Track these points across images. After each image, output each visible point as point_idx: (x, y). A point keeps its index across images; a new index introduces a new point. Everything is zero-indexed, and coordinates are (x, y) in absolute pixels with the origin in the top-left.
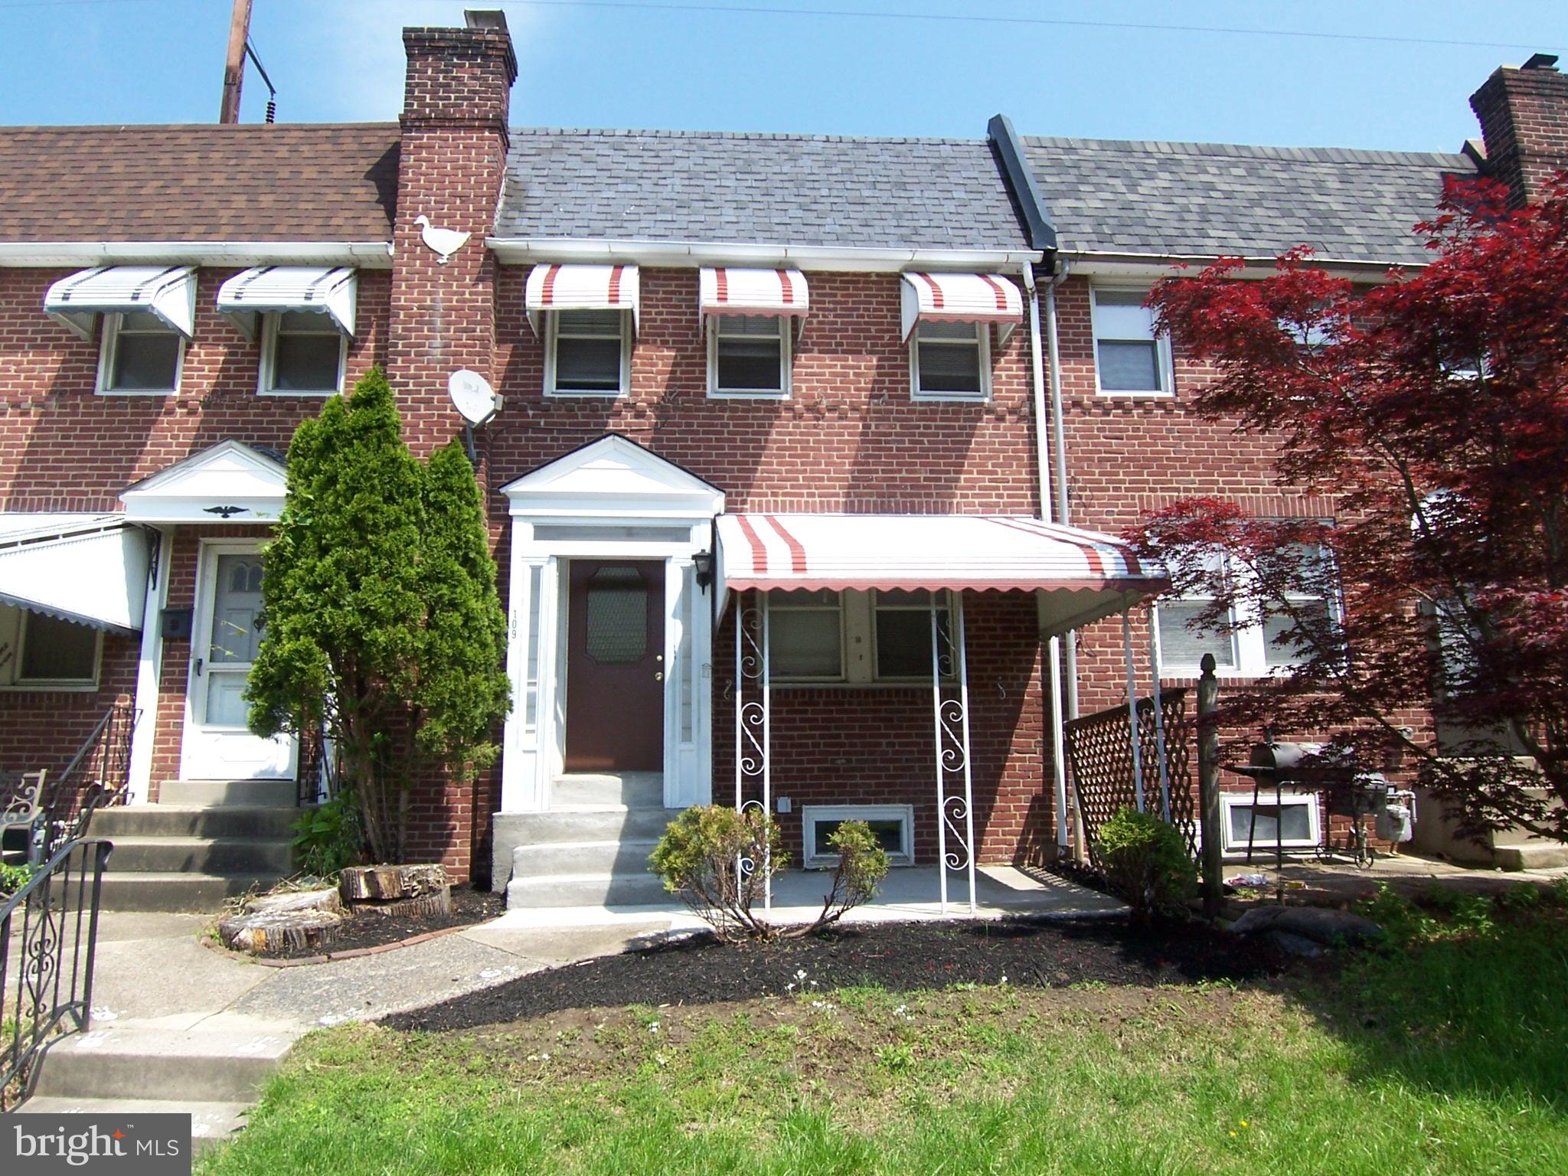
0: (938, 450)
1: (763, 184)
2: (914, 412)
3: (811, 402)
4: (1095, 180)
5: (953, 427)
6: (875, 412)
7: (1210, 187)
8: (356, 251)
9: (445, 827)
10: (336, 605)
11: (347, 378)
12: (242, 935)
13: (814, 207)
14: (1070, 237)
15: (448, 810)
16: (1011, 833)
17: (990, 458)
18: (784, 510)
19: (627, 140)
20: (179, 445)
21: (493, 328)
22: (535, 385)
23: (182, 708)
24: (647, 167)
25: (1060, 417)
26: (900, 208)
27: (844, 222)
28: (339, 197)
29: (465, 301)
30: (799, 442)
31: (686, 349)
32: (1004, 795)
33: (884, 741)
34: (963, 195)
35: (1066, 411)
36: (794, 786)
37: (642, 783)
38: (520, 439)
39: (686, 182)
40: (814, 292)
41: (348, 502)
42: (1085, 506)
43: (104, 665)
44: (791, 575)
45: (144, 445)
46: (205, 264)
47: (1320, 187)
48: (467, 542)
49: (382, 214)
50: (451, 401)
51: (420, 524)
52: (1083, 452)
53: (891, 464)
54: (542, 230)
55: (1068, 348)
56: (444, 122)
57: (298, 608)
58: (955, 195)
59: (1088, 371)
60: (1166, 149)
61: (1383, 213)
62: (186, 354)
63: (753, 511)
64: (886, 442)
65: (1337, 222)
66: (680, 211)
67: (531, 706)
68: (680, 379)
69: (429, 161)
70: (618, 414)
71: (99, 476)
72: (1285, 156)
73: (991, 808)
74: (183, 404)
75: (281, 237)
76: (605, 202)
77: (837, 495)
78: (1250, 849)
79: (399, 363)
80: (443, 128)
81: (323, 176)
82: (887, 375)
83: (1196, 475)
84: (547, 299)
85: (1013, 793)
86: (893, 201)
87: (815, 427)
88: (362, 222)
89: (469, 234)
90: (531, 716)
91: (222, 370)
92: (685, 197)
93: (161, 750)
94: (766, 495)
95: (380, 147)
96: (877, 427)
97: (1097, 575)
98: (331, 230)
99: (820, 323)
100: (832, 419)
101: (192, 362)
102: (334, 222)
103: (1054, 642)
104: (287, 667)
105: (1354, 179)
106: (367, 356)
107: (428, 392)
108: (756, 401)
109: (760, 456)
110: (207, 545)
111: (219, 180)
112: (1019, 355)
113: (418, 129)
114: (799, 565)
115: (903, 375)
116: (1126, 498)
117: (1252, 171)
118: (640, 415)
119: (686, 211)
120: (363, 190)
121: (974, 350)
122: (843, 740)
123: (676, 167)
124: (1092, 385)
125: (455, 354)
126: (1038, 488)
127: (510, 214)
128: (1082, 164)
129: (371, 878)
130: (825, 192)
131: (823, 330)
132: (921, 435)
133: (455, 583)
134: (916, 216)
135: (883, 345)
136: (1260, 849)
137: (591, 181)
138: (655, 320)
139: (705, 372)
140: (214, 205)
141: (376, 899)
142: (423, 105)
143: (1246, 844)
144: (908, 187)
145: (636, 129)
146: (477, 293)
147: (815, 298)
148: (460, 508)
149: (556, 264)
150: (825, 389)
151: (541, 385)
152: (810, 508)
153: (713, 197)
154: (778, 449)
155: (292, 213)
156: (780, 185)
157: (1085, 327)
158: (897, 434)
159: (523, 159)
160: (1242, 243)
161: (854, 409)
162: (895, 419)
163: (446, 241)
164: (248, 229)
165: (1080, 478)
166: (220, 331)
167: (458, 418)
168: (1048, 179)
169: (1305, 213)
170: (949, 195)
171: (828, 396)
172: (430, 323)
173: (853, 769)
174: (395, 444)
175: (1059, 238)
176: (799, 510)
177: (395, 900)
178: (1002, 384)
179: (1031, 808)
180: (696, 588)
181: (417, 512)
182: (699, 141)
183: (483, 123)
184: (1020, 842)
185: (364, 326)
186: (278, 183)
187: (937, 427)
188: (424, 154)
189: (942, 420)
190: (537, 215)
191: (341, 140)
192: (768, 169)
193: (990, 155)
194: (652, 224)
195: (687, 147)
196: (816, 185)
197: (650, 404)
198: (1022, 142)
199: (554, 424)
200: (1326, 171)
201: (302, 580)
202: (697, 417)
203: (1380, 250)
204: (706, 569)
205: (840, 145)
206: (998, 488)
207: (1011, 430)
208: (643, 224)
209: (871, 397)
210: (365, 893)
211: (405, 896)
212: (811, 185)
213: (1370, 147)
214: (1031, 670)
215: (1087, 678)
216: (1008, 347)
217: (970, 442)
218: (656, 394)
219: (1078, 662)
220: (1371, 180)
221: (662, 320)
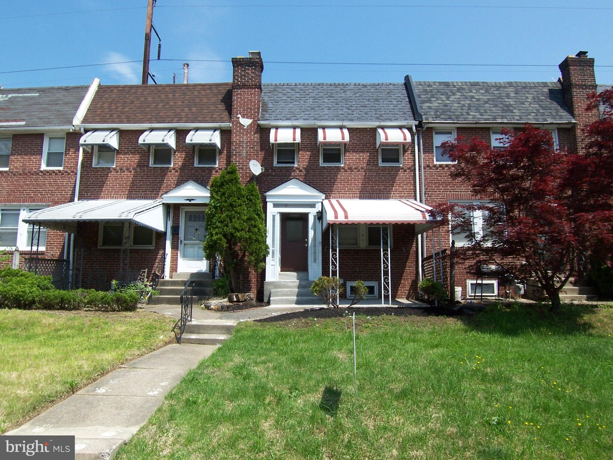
0: (386, 180)
1: (336, 101)
2: (379, 169)
3: (350, 167)
4: (436, 96)
5: (391, 174)
6: (368, 169)
7: (473, 97)
8: (222, 126)
9: (249, 285)
10: (227, 226)
11: (219, 161)
12: (212, 307)
13: (351, 108)
14: (427, 116)
15: (250, 281)
16: (406, 290)
17: (402, 182)
18: (342, 198)
19: (295, 87)
20: (173, 181)
21: (259, 147)
22: (271, 163)
23: (178, 253)
24: (302, 96)
25: (423, 170)
26: (376, 108)
27: (360, 113)
28: (214, 108)
29: (252, 139)
30: (346, 178)
31: (314, 152)
32: (404, 279)
33: (370, 264)
34: (396, 103)
35: (424, 168)
36: (344, 276)
37: (302, 274)
38: (267, 179)
39: (313, 101)
40: (351, 134)
41: (228, 200)
42: (430, 196)
43: (156, 241)
44: (344, 219)
45: (164, 181)
46: (178, 129)
47: (508, 96)
48: (258, 209)
49: (227, 114)
50: (249, 168)
51: (246, 205)
52: (430, 180)
53: (373, 185)
54: (273, 118)
55: (426, 149)
56: (244, 86)
57: (217, 227)
58: (393, 103)
59: (432, 156)
60: (460, 84)
61: (527, 104)
62: (174, 155)
63: (333, 198)
64: (372, 178)
65: (511, 108)
66: (312, 111)
67: (273, 253)
68: (312, 161)
69: (240, 98)
70: (294, 171)
71: (152, 189)
72: (498, 85)
73: (400, 283)
74: (174, 169)
75: (200, 122)
76: (290, 108)
77: (357, 194)
78: (475, 296)
79: (234, 158)
80: (244, 88)
81: (209, 101)
82: (372, 158)
83: (464, 187)
84: (276, 140)
85: (407, 279)
86: (374, 105)
87: (351, 174)
88: (222, 116)
89: (252, 120)
90: (273, 256)
91: (184, 159)
92: (313, 106)
93: (172, 265)
94: (336, 194)
95: (224, 91)
96: (369, 174)
97: (424, 220)
98: (214, 119)
99: (352, 143)
100: (356, 172)
101: (176, 157)
102: (214, 116)
103: (420, 236)
104: (215, 242)
105: (519, 93)
106: (224, 155)
107: (242, 166)
108: (334, 167)
109: (335, 182)
110: (182, 208)
111: (180, 103)
112: (411, 152)
113: (237, 89)
114: (346, 217)
115: (376, 158)
116: (442, 194)
117: (487, 91)
118: (301, 171)
119: (313, 111)
120: (221, 106)
121: (398, 150)
122: (358, 263)
123: (310, 96)
124: (433, 160)
125: (249, 155)
126: (416, 191)
127: (264, 113)
128: (433, 91)
129: (237, 296)
130: (354, 103)
131: (353, 145)
132: (382, 176)
133: (255, 220)
134: (381, 110)
135: (371, 149)
136: (477, 296)
137: (285, 101)
138: (305, 143)
139: (319, 158)
140: (180, 111)
141: (238, 301)
142: (238, 81)
143: (474, 294)
144: (379, 100)
145: (298, 83)
146: (255, 137)
147: (351, 136)
148: (255, 200)
149: (277, 128)
150: (354, 163)
151: (273, 163)
152: (349, 198)
153: (321, 106)
154: (340, 180)
155: (202, 113)
156: (341, 101)
157: (431, 143)
158: (374, 176)
159: (265, 94)
160: (480, 117)
161: (362, 168)
162: (374, 171)
163: (246, 122)
164: (191, 119)
165: (429, 188)
166: (183, 148)
167: (251, 173)
168: (422, 96)
169: (502, 106)
170: (391, 103)
171: (355, 165)
172: (242, 146)
173: (361, 272)
174: (239, 183)
175: (424, 117)
176: (346, 198)
177: (243, 301)
178: (406, 160)
179: (412, 283)
180: (317, 221)
181: (245, 202)
182: (316, 86)
183: (256, 87)
184: (408, 293)
185: (223, 146)
186: (196, 104)
187: (387, 174)
188: (239, 96)
189: (388, 171)
190: (271, 113)
191: (212, 89)
192: (337, 96)
193: (405, 88)
194: (304, 115)
195: (313, 89)
196: (352, 101)
197: (304, 168)
198: (415, 83)
199: (277, 174)
200: (511, 90)
201: (218, 220)
202: (317, 172)
203: (524, 117)
204: (320, 216)
205: (359, 86)
206: (404, 191)
207: (408, 174)
208: (301, 115)
209: (367, 165)
210: (235, 300)
211: (245, 300)
212: (350, 101)
213: (527, 81)
214: (413, 244)
215: (429, 247)
216: (408, 149)
217: (396, 178)
218: (305, 165)
219: (426, 242)
220: (525, 93)
221: (307, 143)
